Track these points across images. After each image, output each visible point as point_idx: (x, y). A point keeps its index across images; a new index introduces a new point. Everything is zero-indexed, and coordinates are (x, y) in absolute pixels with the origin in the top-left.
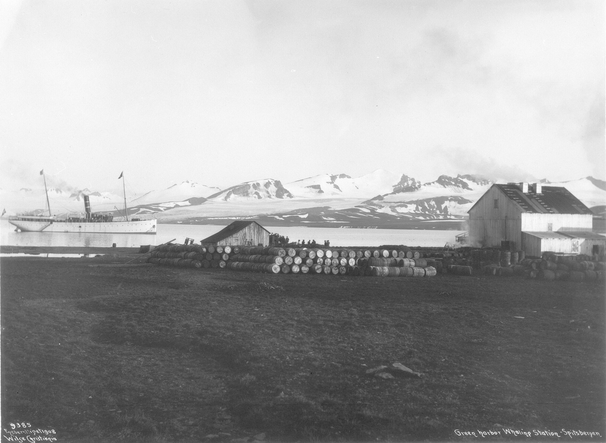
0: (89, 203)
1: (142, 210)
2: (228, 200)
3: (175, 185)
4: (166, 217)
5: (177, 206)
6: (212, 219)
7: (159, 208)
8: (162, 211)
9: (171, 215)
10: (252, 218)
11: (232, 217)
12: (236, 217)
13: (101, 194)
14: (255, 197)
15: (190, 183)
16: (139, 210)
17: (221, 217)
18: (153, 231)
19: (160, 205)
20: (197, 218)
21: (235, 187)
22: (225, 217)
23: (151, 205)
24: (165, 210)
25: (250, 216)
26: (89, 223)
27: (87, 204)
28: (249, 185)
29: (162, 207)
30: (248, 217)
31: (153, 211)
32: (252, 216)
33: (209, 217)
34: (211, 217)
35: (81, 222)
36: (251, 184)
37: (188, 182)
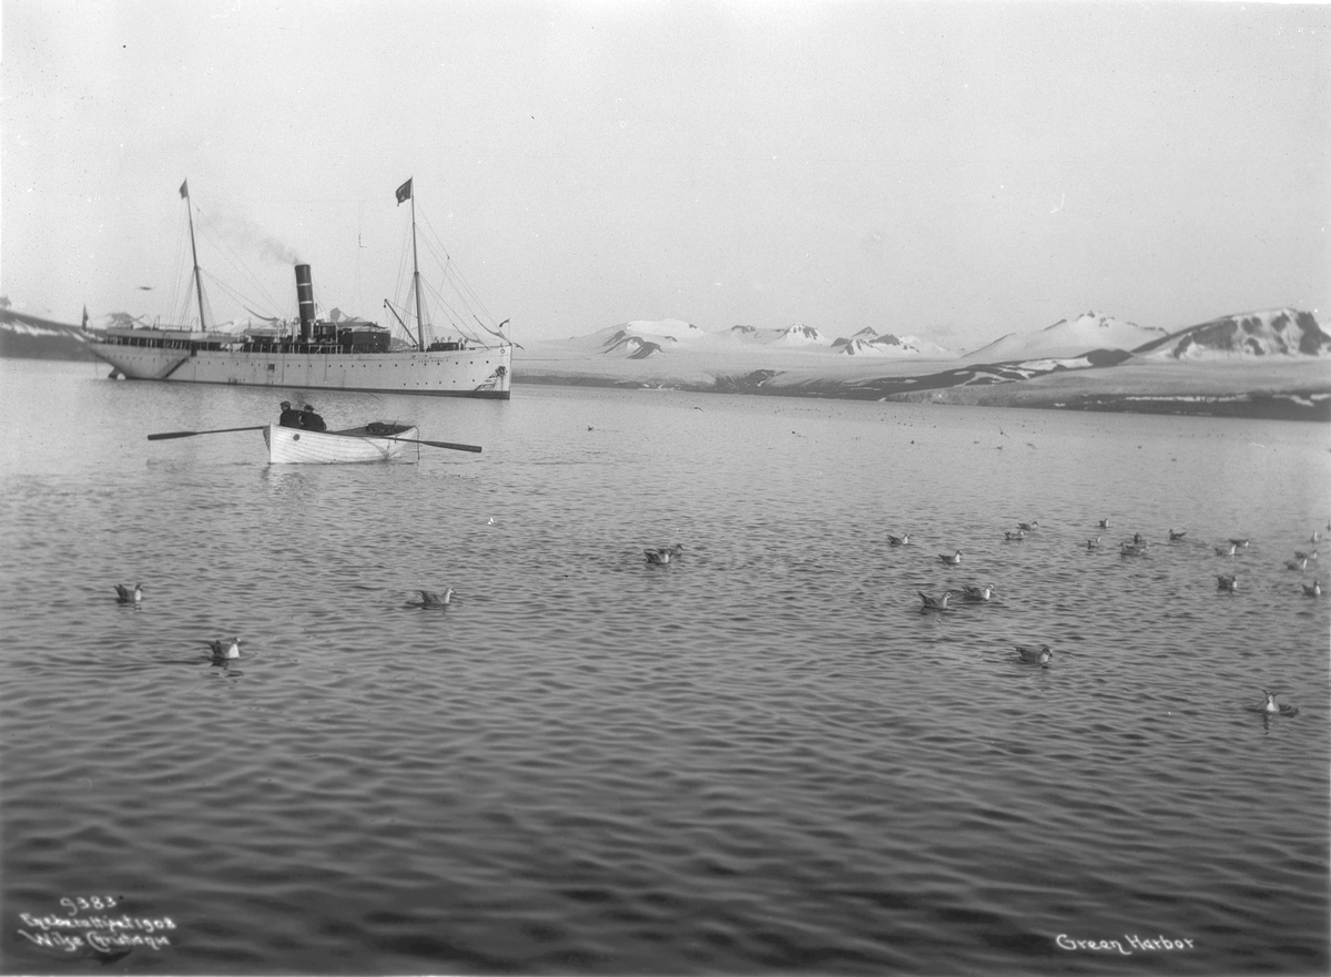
0: (310, 287)
1: (979, 375)
2: (1182, 356)
3: (1063, 321)
4: (1028, 392)
5: (1060, 368)
6: (1137, 399)
7: (1018, 372)
8: (1023, 378)
9: (1042, 387)
10: (1233, 398)
11: (1185, 395)
12: (1194, 395)
13: (900, 339)
14: (1248, 352)
15: (1098, 317)
16: (974, 376)
17: (1159, 396)
18: (498, 388)
19: (1022, 366)
20: (1100, 397)
21: (1198, 328)
22: (1169, 396)
23: (1000, 365)
24: (1031, 376)
25: (1230, 395)
26: (299, 355)
27: (304, 293)
28: (1234, 324)
29: (1025, 370)
30: (1225, 396)
31: (1003, 379)
32: (1234, 395)
33: (1130, 395)
34: (1135, 396)
35: (274, 351)
36: (1239, 319)
37: (1092, 315)
